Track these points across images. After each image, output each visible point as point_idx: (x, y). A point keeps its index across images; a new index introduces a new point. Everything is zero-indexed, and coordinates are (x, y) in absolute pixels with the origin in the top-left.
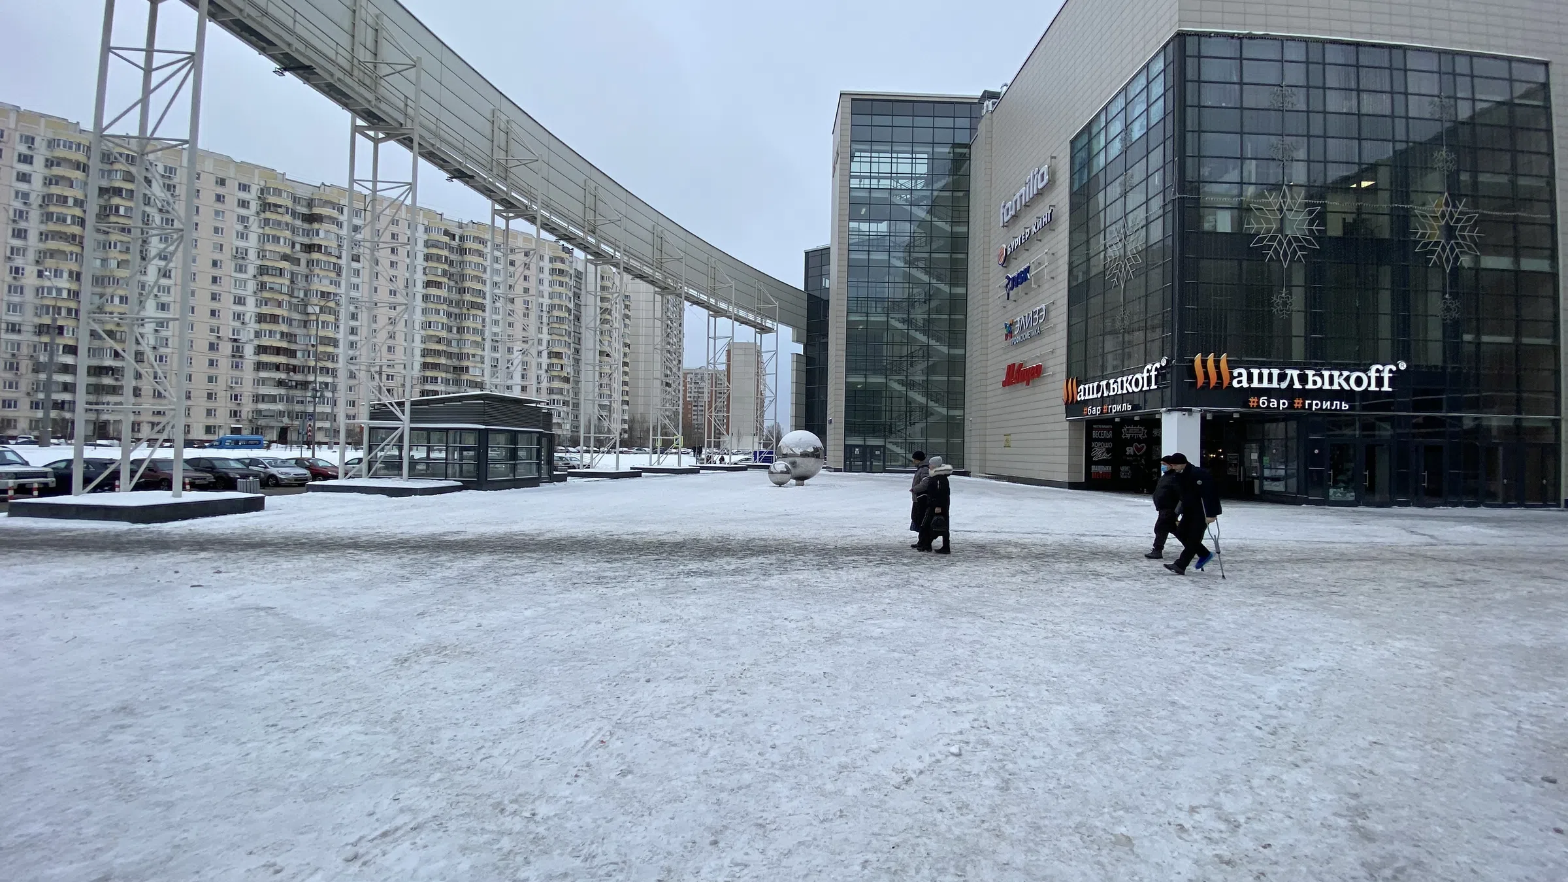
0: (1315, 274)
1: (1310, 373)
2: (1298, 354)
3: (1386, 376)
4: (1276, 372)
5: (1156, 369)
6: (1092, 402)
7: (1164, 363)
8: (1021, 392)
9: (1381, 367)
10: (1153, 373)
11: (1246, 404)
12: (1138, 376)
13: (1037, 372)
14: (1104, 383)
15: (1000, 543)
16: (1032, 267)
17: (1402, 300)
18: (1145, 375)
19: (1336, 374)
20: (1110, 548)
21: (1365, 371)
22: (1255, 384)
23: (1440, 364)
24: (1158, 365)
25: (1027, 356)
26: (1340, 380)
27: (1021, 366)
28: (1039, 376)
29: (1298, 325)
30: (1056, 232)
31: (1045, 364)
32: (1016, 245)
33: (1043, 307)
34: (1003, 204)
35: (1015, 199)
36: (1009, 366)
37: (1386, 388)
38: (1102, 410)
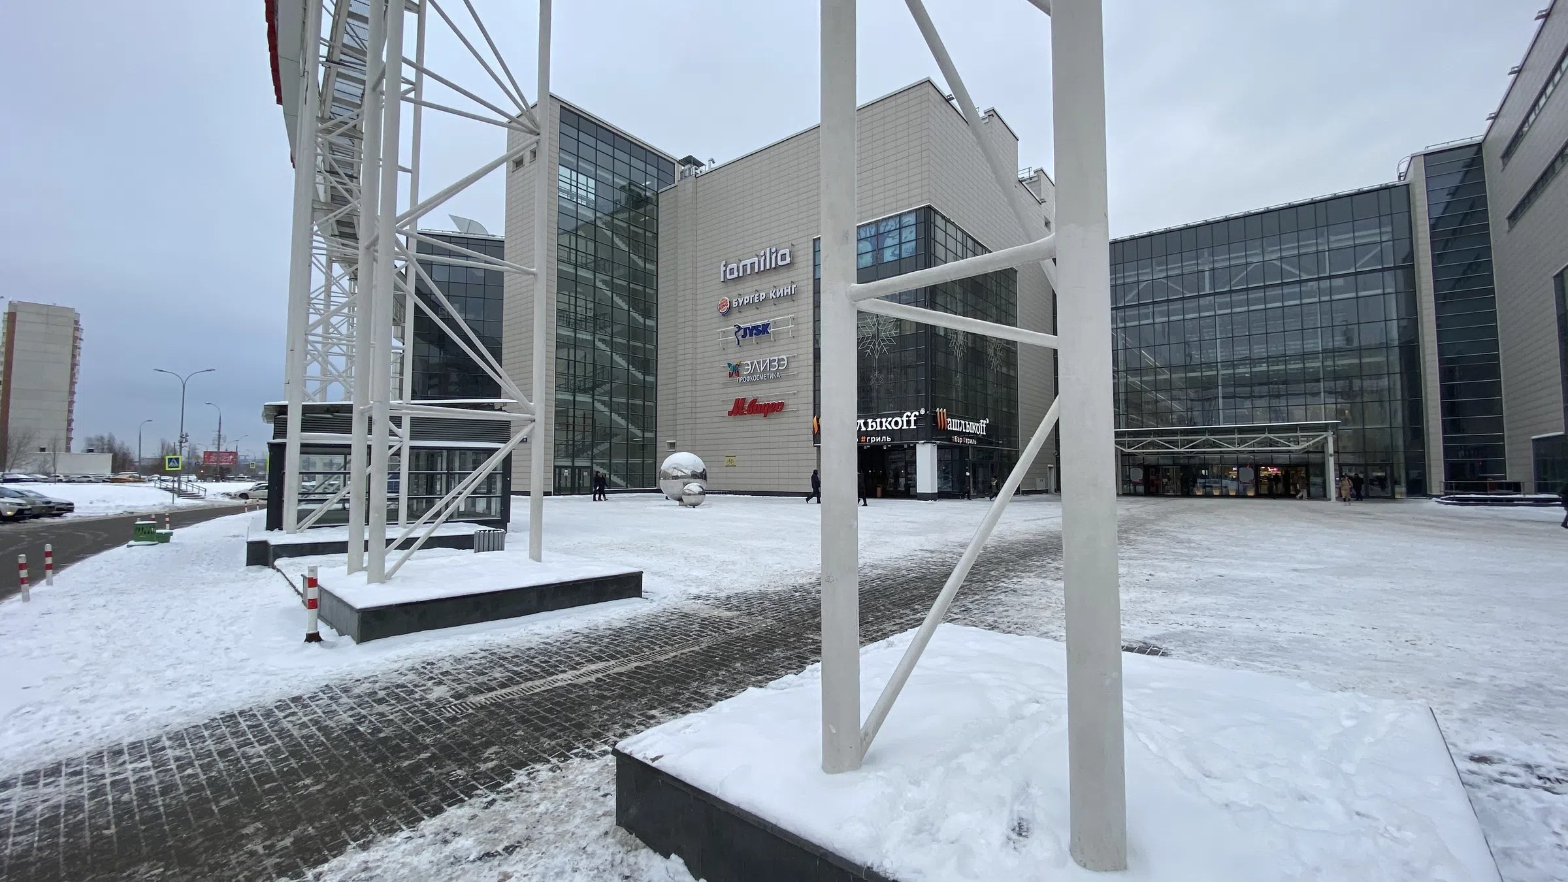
0: (965, 367)
1: (968, 423)
2: (961, 411)
3: (984, 426)
4: (959, 421)
5: (915, 416)
7: (923, 412)
8: (755, 424)
10: (913, 419)
11: (950, 440)
12: (898, 419)
13: (775, 408)
14: (861, 421)
16: (771, 325)
18: (905, 419)
19: (972, 424)
21: (980, 423)
22: (953, 428)
23: (995, 421)
24: (917, 413)
25: (764, 394)
26: (971, 427)
27: (754, 401)
28: (780, 411)
29: (962, 396)
30: (796, 303)
31: (787, 402)
32: (745, 302)
33: (785, 357)
34: (724, 262)
35: (742, 263)
36: (737, 400)
37: (984, 433)
38: (860, 440)
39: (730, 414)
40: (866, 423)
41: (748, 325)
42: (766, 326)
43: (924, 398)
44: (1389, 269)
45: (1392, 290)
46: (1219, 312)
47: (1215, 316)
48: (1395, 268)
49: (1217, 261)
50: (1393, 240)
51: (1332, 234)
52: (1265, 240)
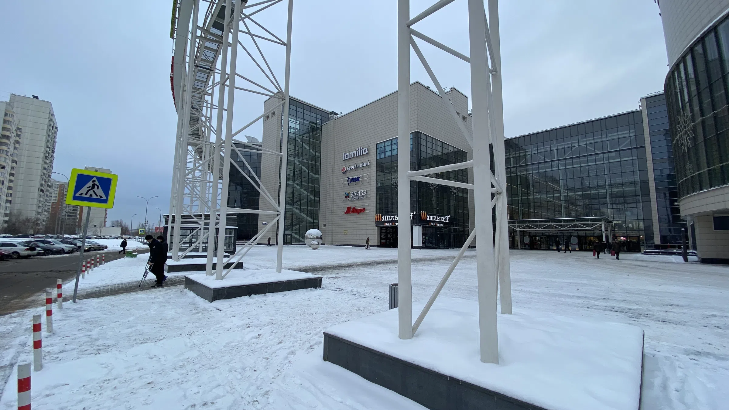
0: (437, 194)
1: (438, 217)
2: (435, 212)
3: (448, 218)
4: (433, 217)
6: (389, 222)
7: (415, 213)
8: (354, 217)
11: (429, 224)
13: (363, 210)
14: (393, 217)
16: (361, 177)
17: (449, 201)
21: (445, 217)
22: (430, 220)
23: (454, 216)
24: (413, 213)
25: (358, 205)
26: (440, 219)
27: (354, 208)
28: (363, 212)
29: (435, 206)
30: (370, 170)
31: (366, 208)
32: (351, 168)
33: (365, 190)
34: (344, 153)
35: (351, 153)
36: (348, 207)
37: (448, 221)
38: (392, 224)
39: (345, 213)
40: (394, 218)
41: (352, 178)
42: (359, 178)
43: (416, 207)
44: (634, 148)
45: (636, 158)
46: (560, 168)
47: (559, 170)
48: (637, 148)
49: (559, 146)
50: (635, 136)
51: (609, 133)
52: (579, 136)
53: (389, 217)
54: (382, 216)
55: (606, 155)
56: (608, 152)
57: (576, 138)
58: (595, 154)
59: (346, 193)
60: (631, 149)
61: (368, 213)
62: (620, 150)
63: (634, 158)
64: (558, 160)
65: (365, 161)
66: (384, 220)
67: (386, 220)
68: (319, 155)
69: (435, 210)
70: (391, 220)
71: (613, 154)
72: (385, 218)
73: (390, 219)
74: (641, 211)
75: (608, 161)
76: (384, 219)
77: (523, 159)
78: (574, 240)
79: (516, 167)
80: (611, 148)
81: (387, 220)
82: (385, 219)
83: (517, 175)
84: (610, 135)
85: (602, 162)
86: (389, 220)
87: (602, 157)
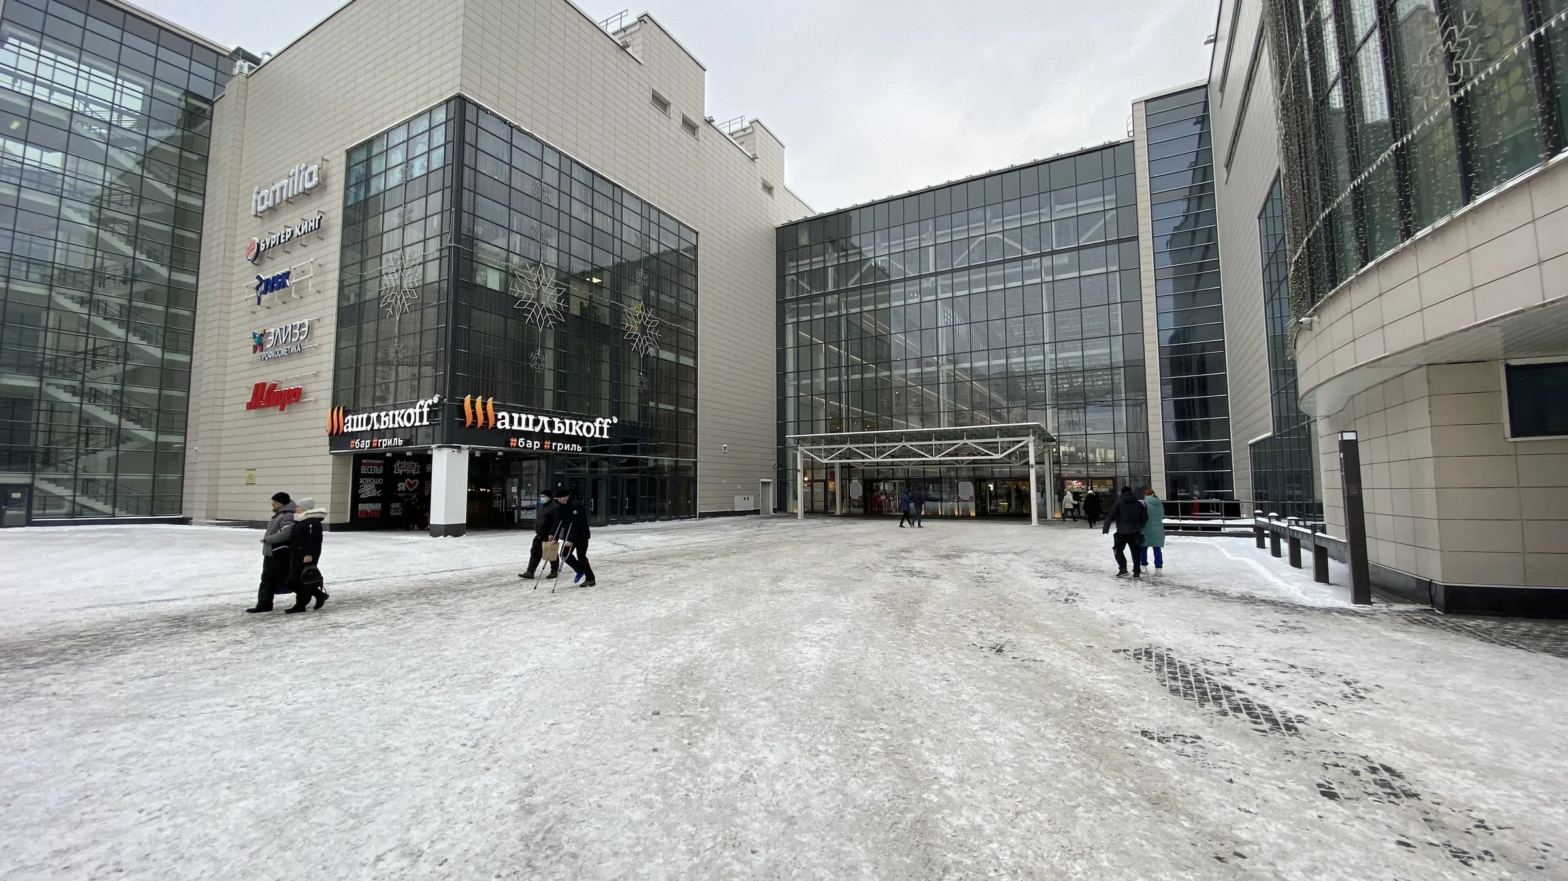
0: (560, 342)
1: (556, 420)
2: (549, 404)
3: (605, 426)
4: (531, 418)
5: (429, 406)
6: (361, 435)
7: (436, 400)
8: (273, 417)
9: (602, 421)
10: (426, 410)
12: (411, 411)
13: (292, 397)
14: (374, 415)
15: (212, 609)
16: (293, 273)
18: (418, 410)
19: (574, 422)
20: (361, 594)
21: (593, 422)
22: (516, 427)
24: (430, 402)
25: (283, 375)
26: (575, 427)
27: (274, 386)
28: (297, 401)
29: (549, 381)
30: (324, 243)
31: (306, 388)
32: (273, 243)
33: (306, 321)
34: (256, 189)
35: (273, 189)
36: (257, 386)
37: (605, 436)
38: (371, 443)
39: (250, 406)
40: (379, 417)
41: (270, 276)
42: (287, 275)
43: (442, 378)
44: (1113, 242)
45: (1116, 268)
46: (941, 296)
47: (936, 300)
48: (1119, 241)
49: (941, 235)
50: (1116, 208)
51: (1056, 203)
52: (988, 209)
53: (365, 416)
54: (345, 416)
55: (1046, 261)
56: (1053, 253)
57: (979, 213)
58: (1023, 258)
59: (254, 334)
60: (1106, 243)
61: (311, 406)
62: (1079, 248)
63: (1111, 269)
64: (936, 274)
65: (309, 213)
66: (350, 430)
67: (355, 429)
68: (198, 203)
69: (549, 397)
70: (369, 428)
71: (1063, 259)
72: (353, 419)
73: (367, 425)
74: (1122, 414)
75: (1050, 278)
76: (350, 424)
77: (855, 273)
78: (967, 490)
79: (838, 292)
80: (1059, 245)
81: (359, 429)
82: (352, 426)
83: (839, 316)
84: (1059, 208)
85: (1039, 280)
86: (364, 428)
87: (1039, 267)
